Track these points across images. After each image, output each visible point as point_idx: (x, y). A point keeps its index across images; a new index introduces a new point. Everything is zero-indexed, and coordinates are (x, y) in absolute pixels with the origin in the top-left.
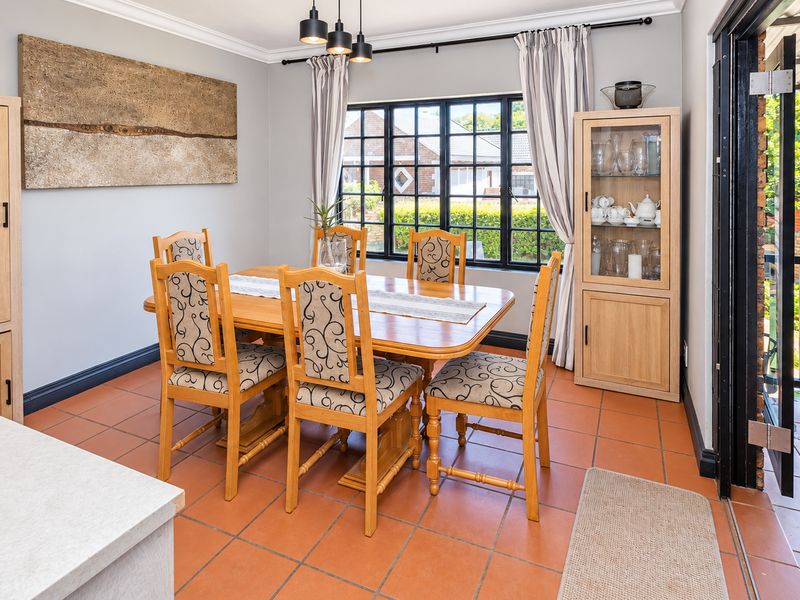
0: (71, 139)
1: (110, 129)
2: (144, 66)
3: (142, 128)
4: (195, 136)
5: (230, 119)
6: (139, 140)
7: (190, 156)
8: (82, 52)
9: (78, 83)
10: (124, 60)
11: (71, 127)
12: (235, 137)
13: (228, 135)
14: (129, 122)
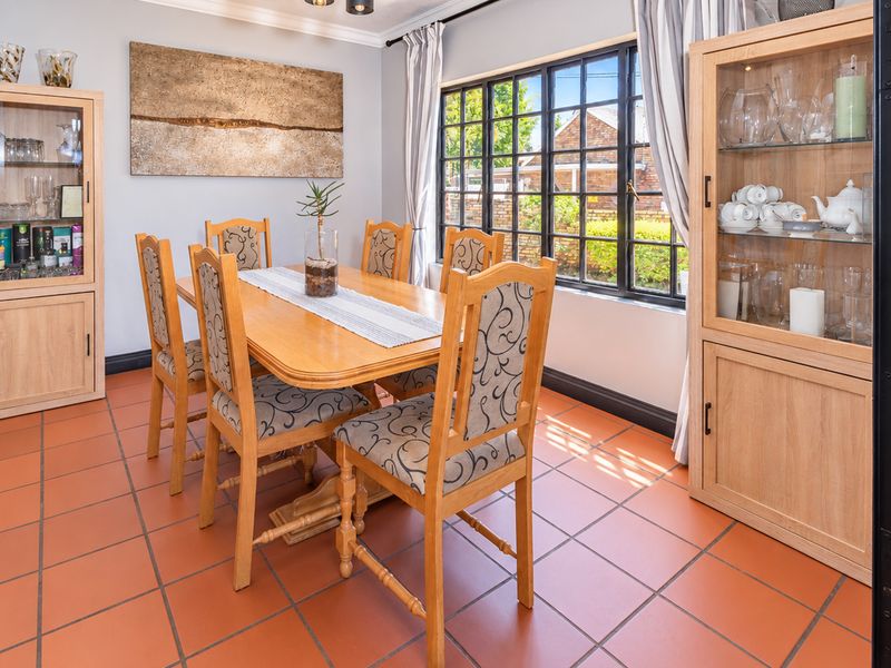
0: (171, 130)
1: (206, 121)
2: (239, 61)
3: (238, 121)
4: (294, 128)
5: (334, 111)
6: (234, 132)
7: (289, 149)
8: (181, 53)
9: (178, 81)
10: (222, 57)
11: (172, 121)
12: (341, 130)
13: (333, 127)
14: (226, 116)
